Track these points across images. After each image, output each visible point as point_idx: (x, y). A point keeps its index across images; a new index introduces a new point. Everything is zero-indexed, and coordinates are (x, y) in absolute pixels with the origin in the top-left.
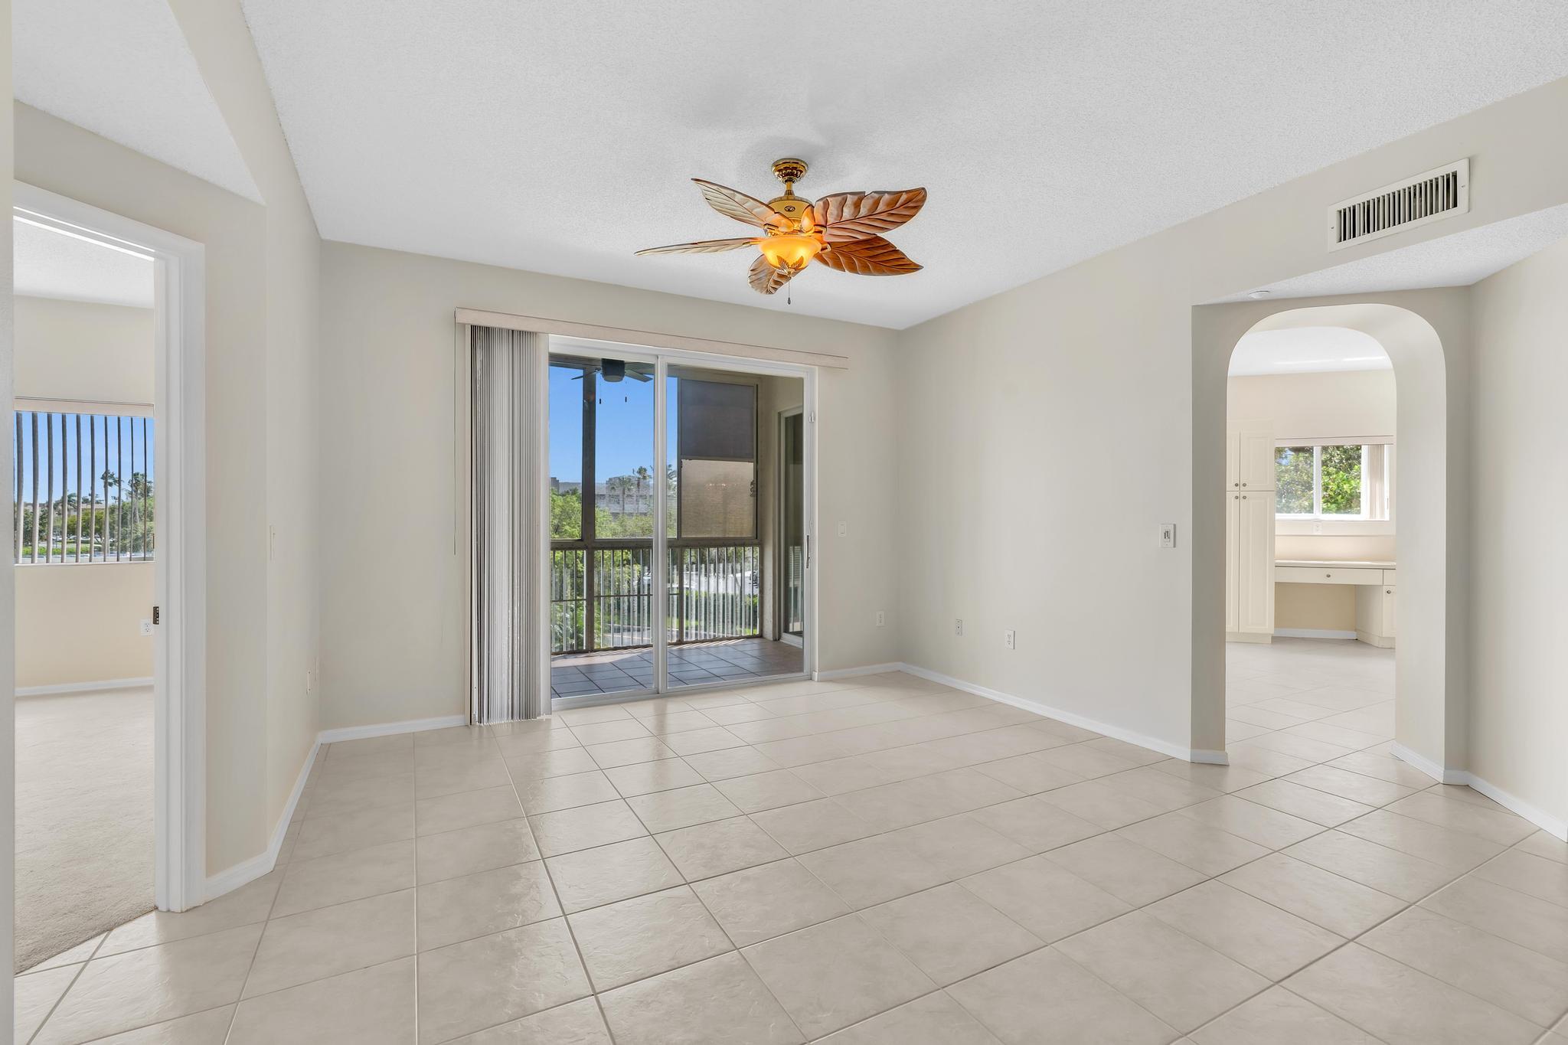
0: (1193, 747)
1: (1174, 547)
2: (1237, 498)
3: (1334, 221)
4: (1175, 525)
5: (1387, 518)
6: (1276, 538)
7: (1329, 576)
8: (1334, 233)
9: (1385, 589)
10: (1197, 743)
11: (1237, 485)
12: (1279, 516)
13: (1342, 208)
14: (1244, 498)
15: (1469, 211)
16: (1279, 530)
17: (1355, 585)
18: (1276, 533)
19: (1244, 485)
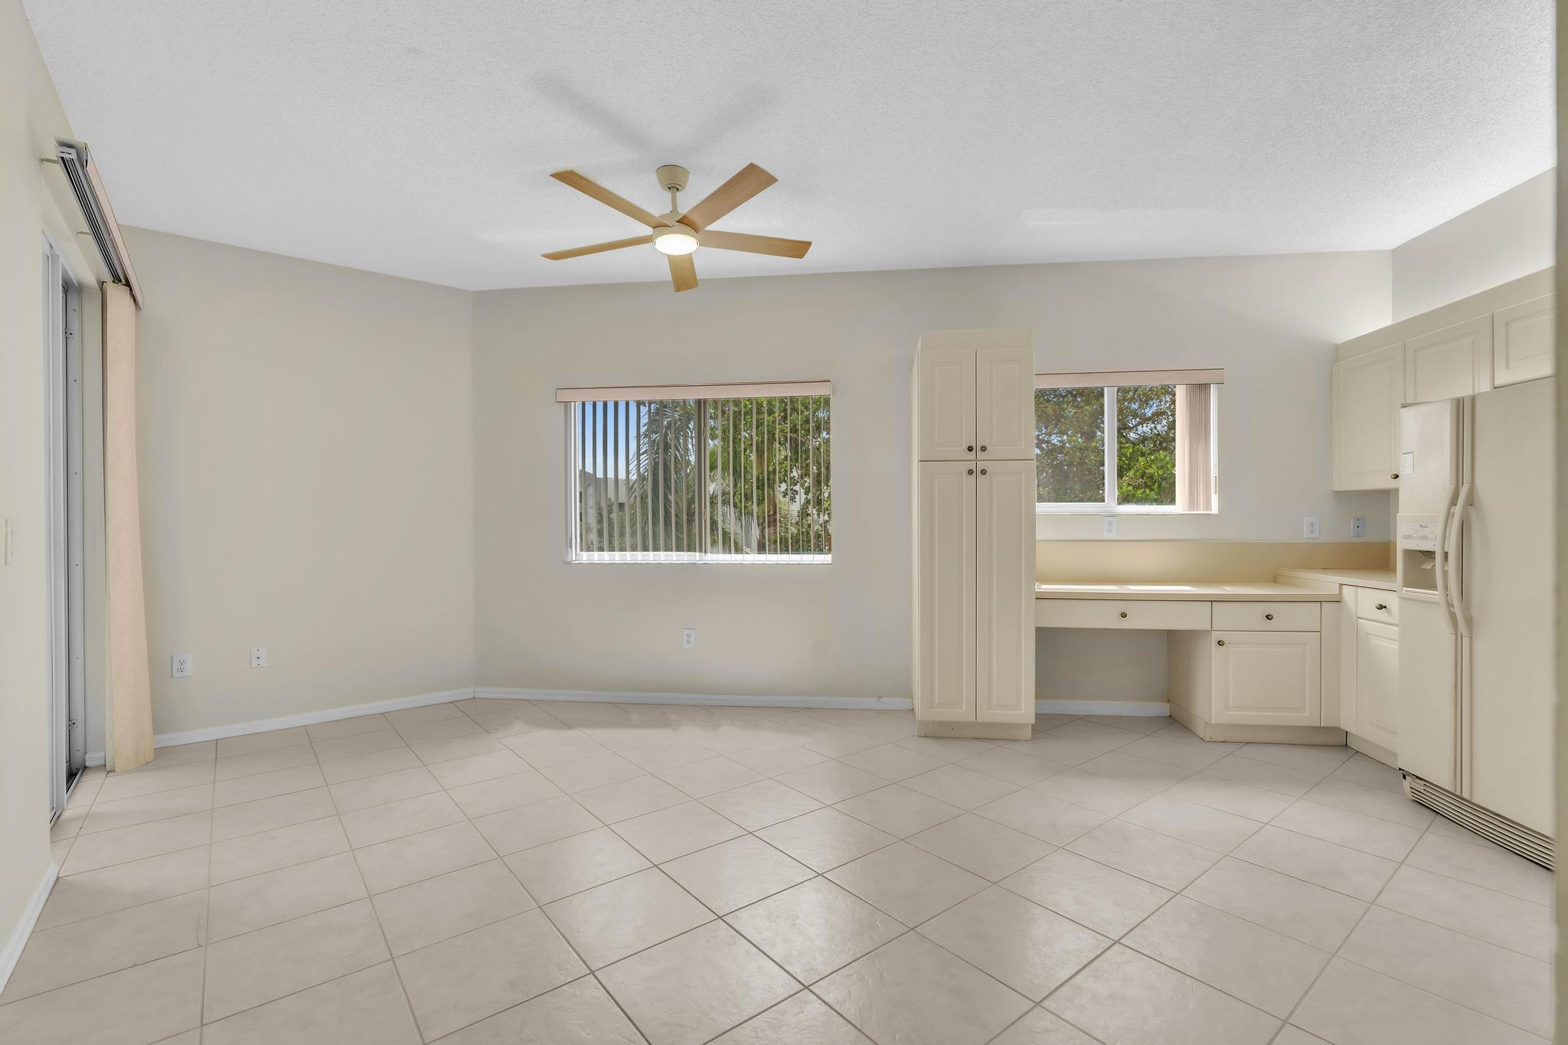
2: (970, 472)
5: (1215, 510)
6: (1038, 545)
7: (1124, 615)
9: (1215, 636)
11: (970, 449)
12: (1042, 508)
14: (984, 472)
16: (1042, 532)
17: (1168, 630)
18: (1038, 537)
19: (984, 449)
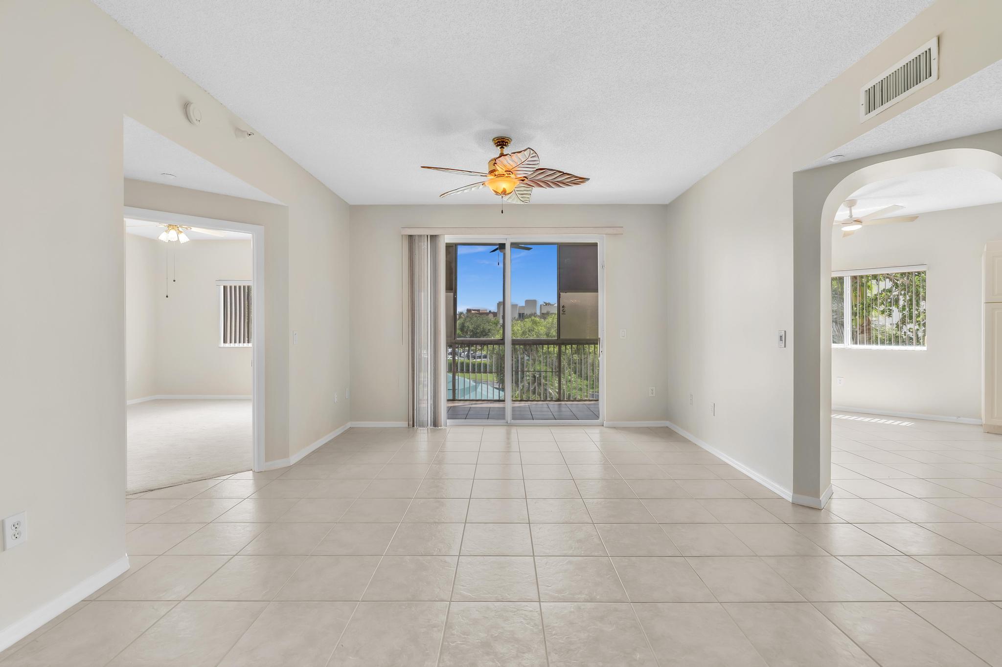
0: (793, 493)
1: (785, 347)
3: (863, 99)
4: (785, 331)
8: (863, 109)
10: (797, 489)
13: (867, 89)
15: (938, 79)
